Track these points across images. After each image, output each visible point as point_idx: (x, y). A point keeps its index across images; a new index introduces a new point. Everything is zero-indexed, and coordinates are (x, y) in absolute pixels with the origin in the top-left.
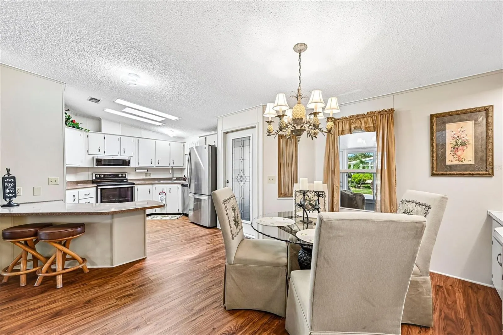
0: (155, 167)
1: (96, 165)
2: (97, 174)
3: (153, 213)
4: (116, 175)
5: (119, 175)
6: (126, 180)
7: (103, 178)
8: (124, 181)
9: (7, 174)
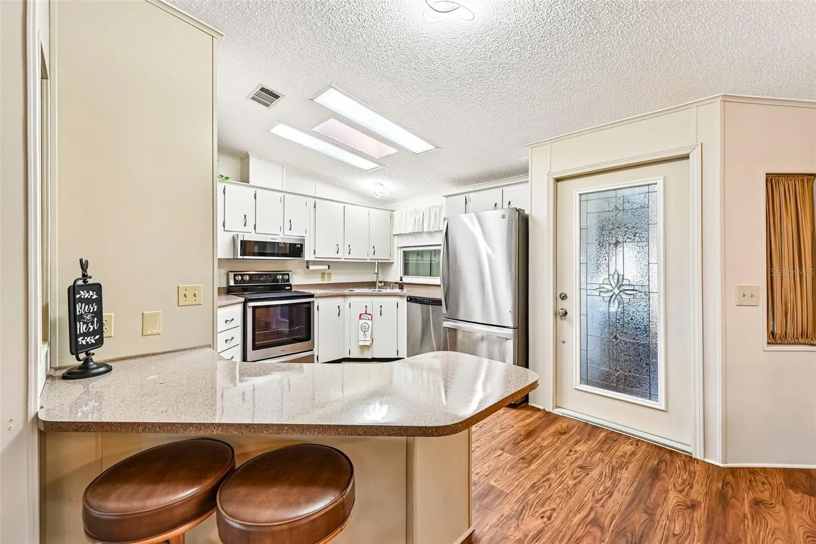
0: (343, 260)
1: (241, 255)
2: (237, 275)
3: (345, 357)
4: (272, 276)
5: (278, 277)
6: (289, 288)
7: (249, 281)
8: (286, 288)
9: (81, 277)
